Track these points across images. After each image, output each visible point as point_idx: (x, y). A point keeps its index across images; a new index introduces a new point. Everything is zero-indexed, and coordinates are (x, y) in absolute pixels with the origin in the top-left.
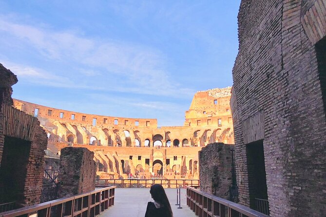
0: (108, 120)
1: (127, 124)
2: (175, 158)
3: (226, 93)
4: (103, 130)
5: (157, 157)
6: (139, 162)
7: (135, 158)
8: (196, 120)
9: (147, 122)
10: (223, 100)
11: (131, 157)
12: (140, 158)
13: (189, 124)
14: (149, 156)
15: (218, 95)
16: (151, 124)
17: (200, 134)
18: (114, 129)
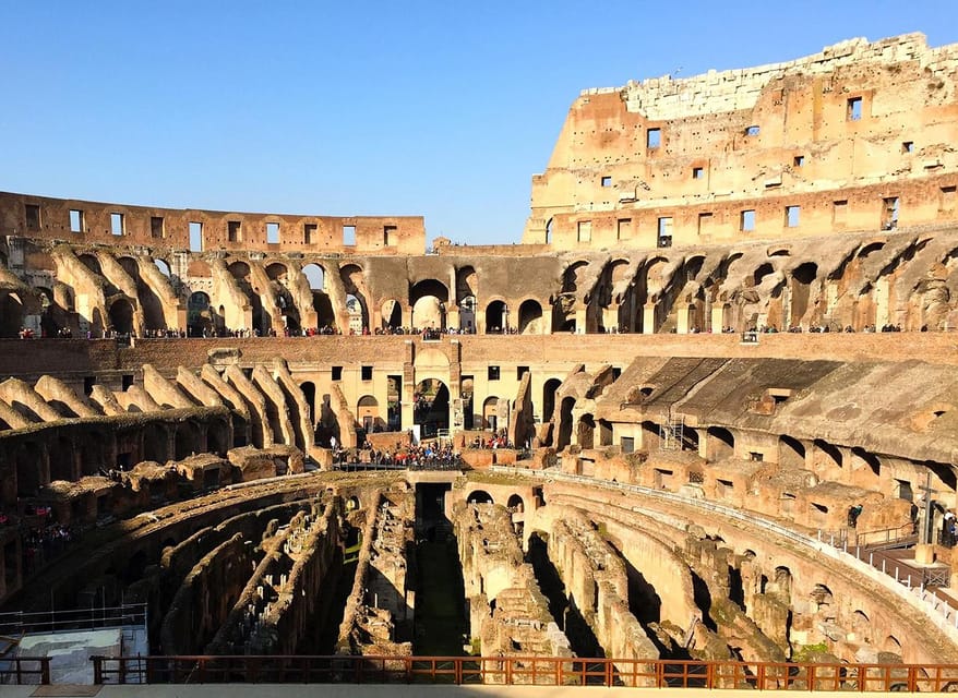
0: (245, 230)
1: (313, 240)
2: (494, 374)
3: (699, 99)
4: (228, 268)
5: (429, 368)
6: (364, 389)
7: (351, 376)
8: (573, 220)
9: (386, 228)
10: (684, 128)
11: (336, 373)
12: (367, 373)
13: (544, 227)
14: (401, 365)
15: (665, 110)
16: (401, 237)
17: (587, 280)
18: (267, 263)
